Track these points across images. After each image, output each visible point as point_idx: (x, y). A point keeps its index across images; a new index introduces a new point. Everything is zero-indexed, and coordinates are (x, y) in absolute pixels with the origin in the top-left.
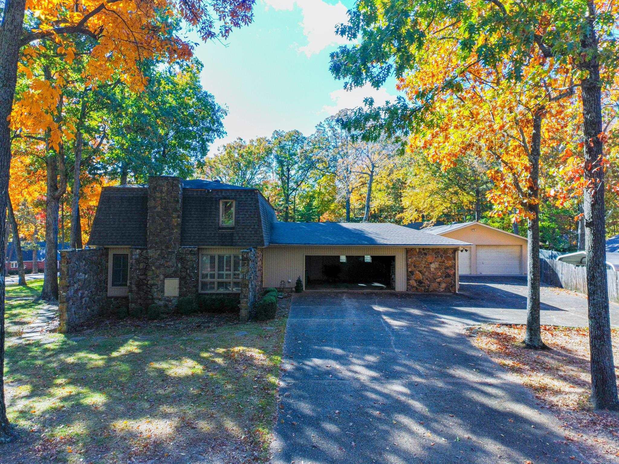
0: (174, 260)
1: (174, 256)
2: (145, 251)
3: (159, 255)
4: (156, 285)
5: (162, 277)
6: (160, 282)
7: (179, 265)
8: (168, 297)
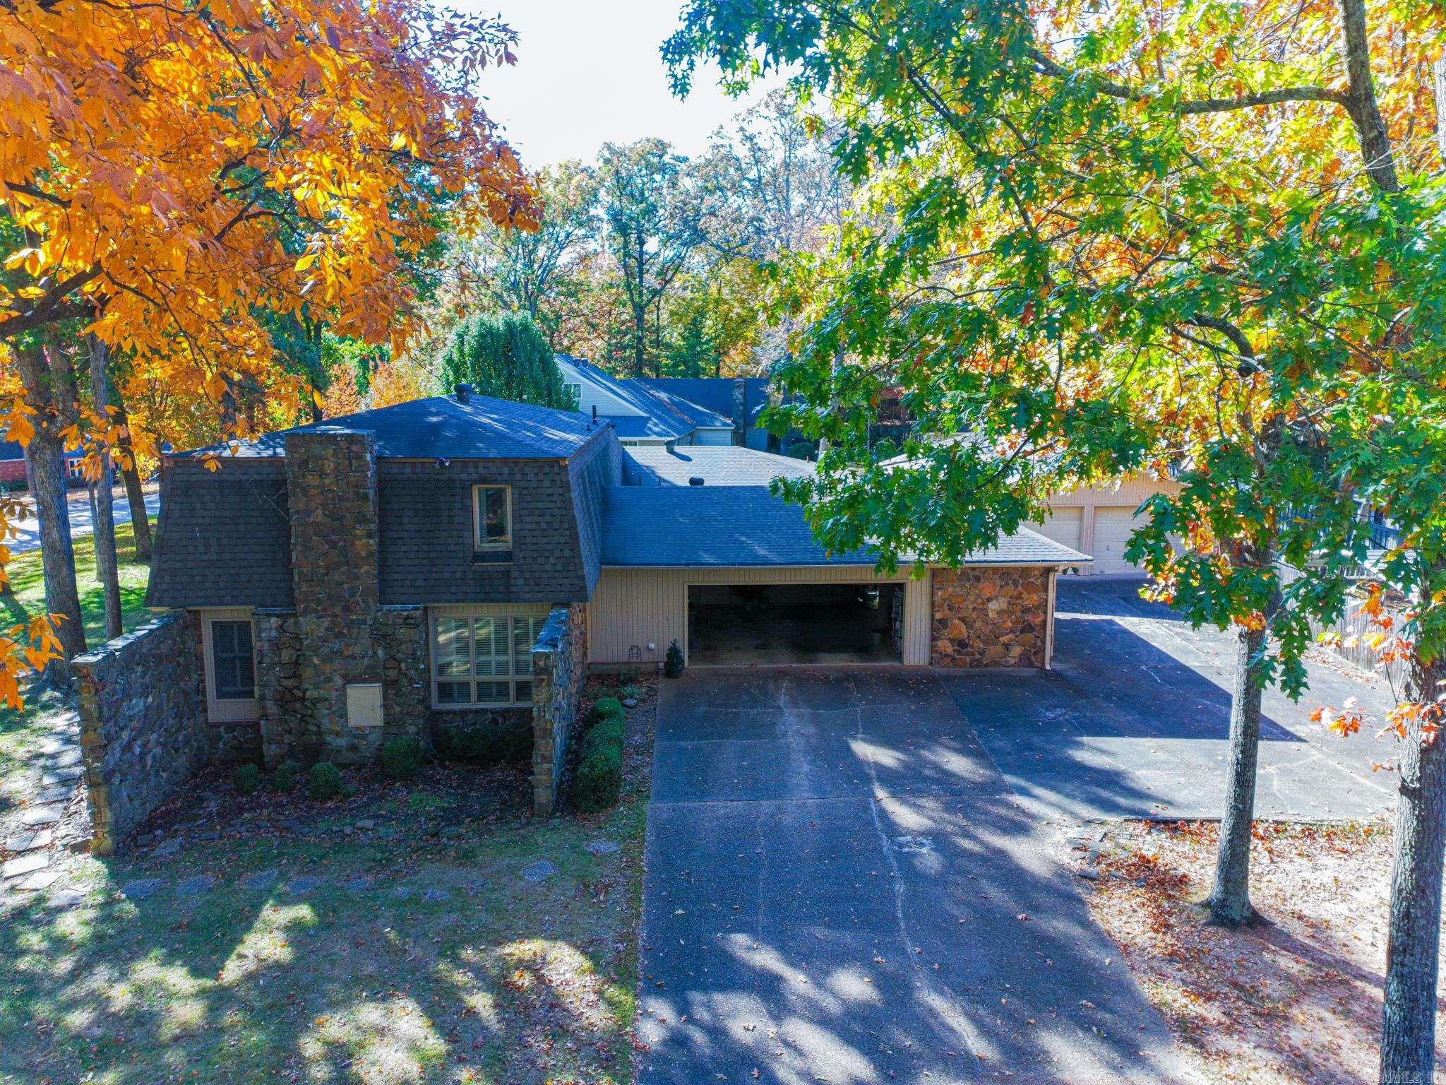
0: (366, 641)
1: (365, 631)
2: (291, 621)
3: (328, 629)
4: (327, 700)
5: (339, 682)
6: (334, 694)
7: (380, 652)
8: (357, 728)
